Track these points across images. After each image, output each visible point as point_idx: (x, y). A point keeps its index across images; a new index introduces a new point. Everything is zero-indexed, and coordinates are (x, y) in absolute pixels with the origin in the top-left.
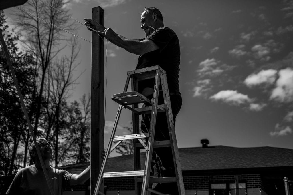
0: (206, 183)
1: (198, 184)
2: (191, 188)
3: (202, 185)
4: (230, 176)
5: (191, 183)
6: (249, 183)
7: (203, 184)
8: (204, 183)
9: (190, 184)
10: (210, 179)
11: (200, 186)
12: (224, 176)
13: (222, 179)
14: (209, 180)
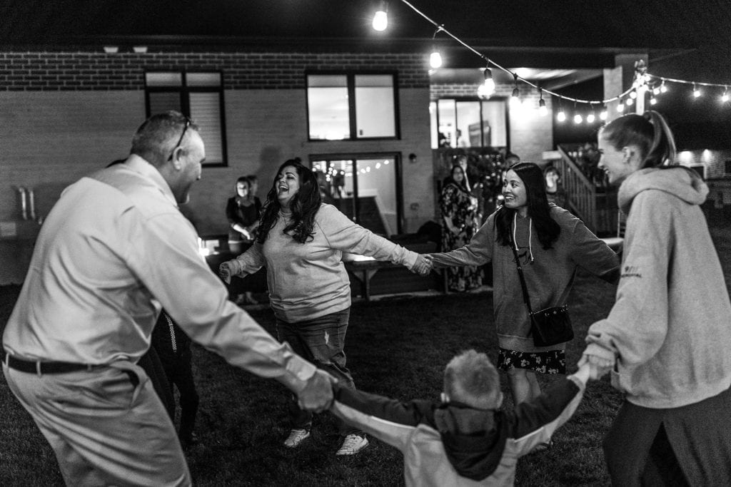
0: (299, 72)
1: (276, 75)
2: (257, 85)
3: (288, 77)
4: (360, 58)
5: (255, 72)
6: (404, 74)
7: (291, 75)
8: (293, 72)
9: (253, 75)
10: (307, 62)
11: (282, 80)
12: (344, 55)
13: (339, 63)
14: (305, 65)
